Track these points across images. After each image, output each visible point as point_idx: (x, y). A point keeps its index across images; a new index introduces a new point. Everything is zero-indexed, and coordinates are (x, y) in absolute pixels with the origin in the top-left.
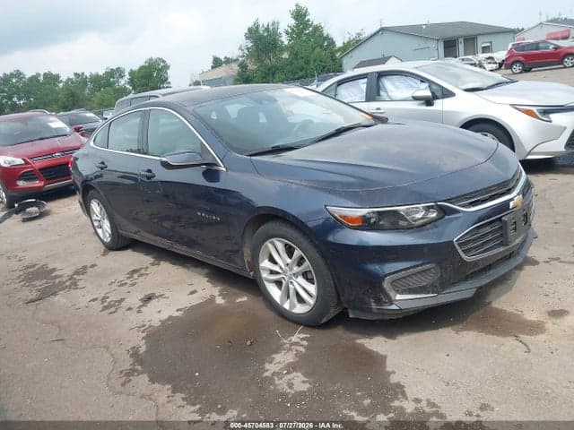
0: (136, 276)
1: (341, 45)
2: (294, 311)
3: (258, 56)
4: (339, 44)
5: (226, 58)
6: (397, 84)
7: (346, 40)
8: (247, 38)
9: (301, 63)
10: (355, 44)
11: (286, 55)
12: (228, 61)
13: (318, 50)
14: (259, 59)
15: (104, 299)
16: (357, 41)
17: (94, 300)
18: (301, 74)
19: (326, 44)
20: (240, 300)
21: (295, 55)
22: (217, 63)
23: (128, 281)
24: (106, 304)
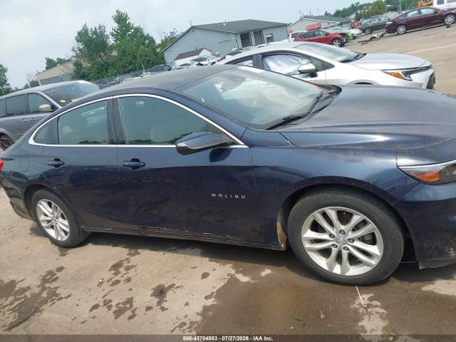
0: (122, 270)
1: (160, 42)
2: (347, 274)
3: (91, 55)
4: (158, 42)
5: (58, 59)
6: (279, 62)
7: (163, 39)
8: (78, 41)
9: (130, 58)
10: (171, 41)
11: (115, 53)
12: (61, 61)
13: (142, 47)
14: (91, 59)
15: (107, 303)
16: (172, 39)
17: (96, 307)
18: (130, 67)
19: (147, 42)
20: (263, 274)
21: (123, 53)
22: (51, 64)
23: (118, 277)
24: (114, 309)
